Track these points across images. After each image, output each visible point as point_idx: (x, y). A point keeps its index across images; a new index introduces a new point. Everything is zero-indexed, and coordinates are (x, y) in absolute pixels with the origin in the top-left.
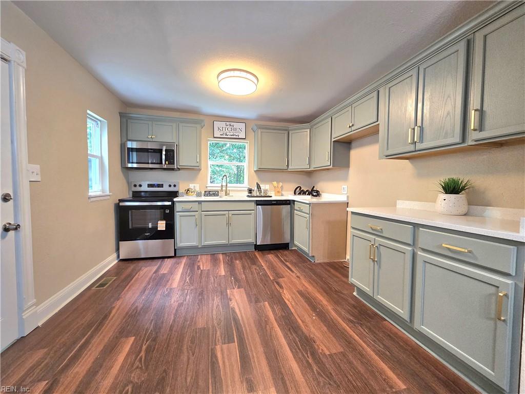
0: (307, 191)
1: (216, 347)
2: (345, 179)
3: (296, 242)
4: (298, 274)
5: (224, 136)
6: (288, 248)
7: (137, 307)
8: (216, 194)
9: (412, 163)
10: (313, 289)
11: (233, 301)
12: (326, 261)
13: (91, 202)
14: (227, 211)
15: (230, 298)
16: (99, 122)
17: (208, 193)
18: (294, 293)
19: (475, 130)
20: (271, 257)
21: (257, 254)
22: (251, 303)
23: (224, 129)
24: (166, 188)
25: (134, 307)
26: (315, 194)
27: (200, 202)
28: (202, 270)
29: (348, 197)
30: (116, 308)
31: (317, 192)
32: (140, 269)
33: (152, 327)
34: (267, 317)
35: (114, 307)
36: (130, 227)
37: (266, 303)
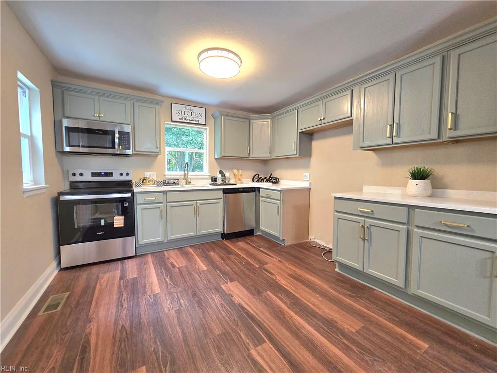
0: (265, 178)
1: (251, 351)
2: (307, 167)
3: (262, 228)
4: (279, 259)
5: (184, 121)
6: (253, 235)
7: (123, 326)
8: (176, 182)
9: (376, 154)
10: (301, 271)
11: (235, 296)
12: (294, 242)
13: (27, 197)
14: (195, 200)
15: (229, 294)
16: (27, 90)
17: (167, 182)
18: (288, 278)
19: (450, 129)
20: (241, 244)
21: (225, 242)
22: (254, 295)
23: (183, 113)
24: (116, 177)
25: (119, 328)
26: (274, 181)
27: (165, 192)
28: (179, 268)
29: (310, 183)
30: (94, 332)
31: (276, 179)
32: (98, 277)
33: (160, 347)
34: (279, 307)
35: (90, 333)
36: (76, 227)
37: (268, 292)
